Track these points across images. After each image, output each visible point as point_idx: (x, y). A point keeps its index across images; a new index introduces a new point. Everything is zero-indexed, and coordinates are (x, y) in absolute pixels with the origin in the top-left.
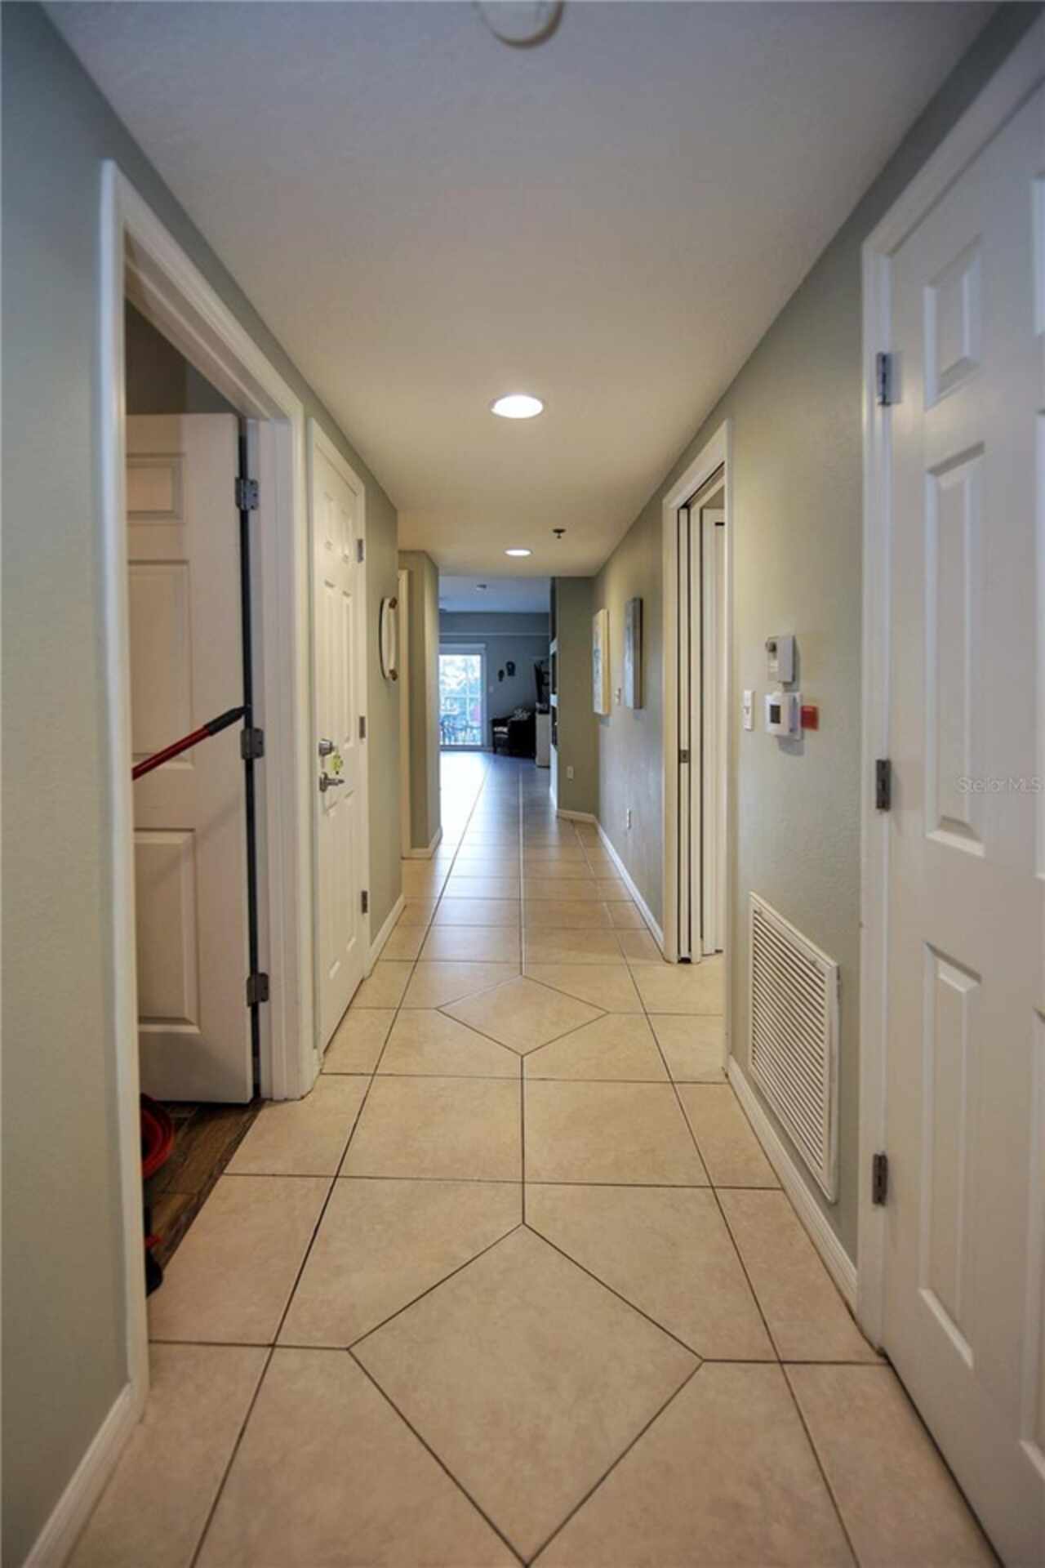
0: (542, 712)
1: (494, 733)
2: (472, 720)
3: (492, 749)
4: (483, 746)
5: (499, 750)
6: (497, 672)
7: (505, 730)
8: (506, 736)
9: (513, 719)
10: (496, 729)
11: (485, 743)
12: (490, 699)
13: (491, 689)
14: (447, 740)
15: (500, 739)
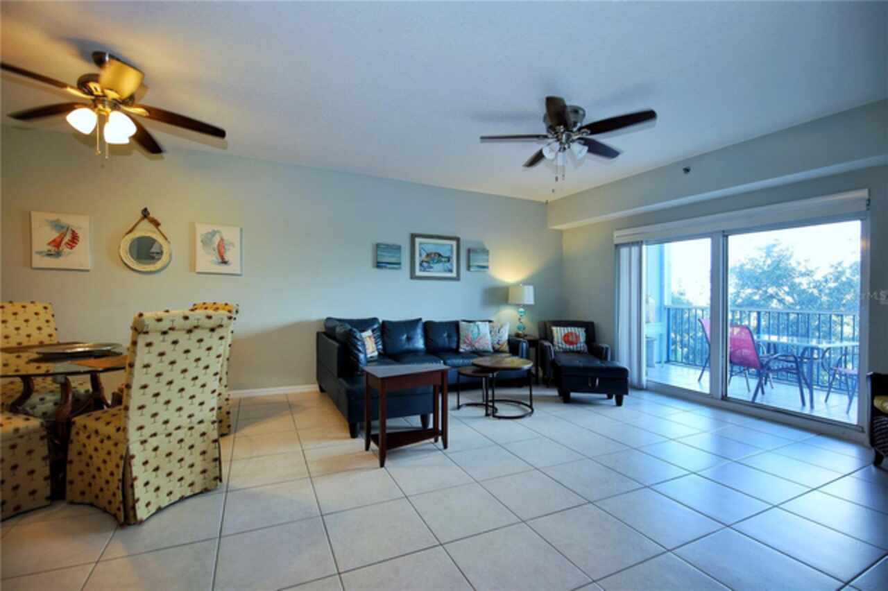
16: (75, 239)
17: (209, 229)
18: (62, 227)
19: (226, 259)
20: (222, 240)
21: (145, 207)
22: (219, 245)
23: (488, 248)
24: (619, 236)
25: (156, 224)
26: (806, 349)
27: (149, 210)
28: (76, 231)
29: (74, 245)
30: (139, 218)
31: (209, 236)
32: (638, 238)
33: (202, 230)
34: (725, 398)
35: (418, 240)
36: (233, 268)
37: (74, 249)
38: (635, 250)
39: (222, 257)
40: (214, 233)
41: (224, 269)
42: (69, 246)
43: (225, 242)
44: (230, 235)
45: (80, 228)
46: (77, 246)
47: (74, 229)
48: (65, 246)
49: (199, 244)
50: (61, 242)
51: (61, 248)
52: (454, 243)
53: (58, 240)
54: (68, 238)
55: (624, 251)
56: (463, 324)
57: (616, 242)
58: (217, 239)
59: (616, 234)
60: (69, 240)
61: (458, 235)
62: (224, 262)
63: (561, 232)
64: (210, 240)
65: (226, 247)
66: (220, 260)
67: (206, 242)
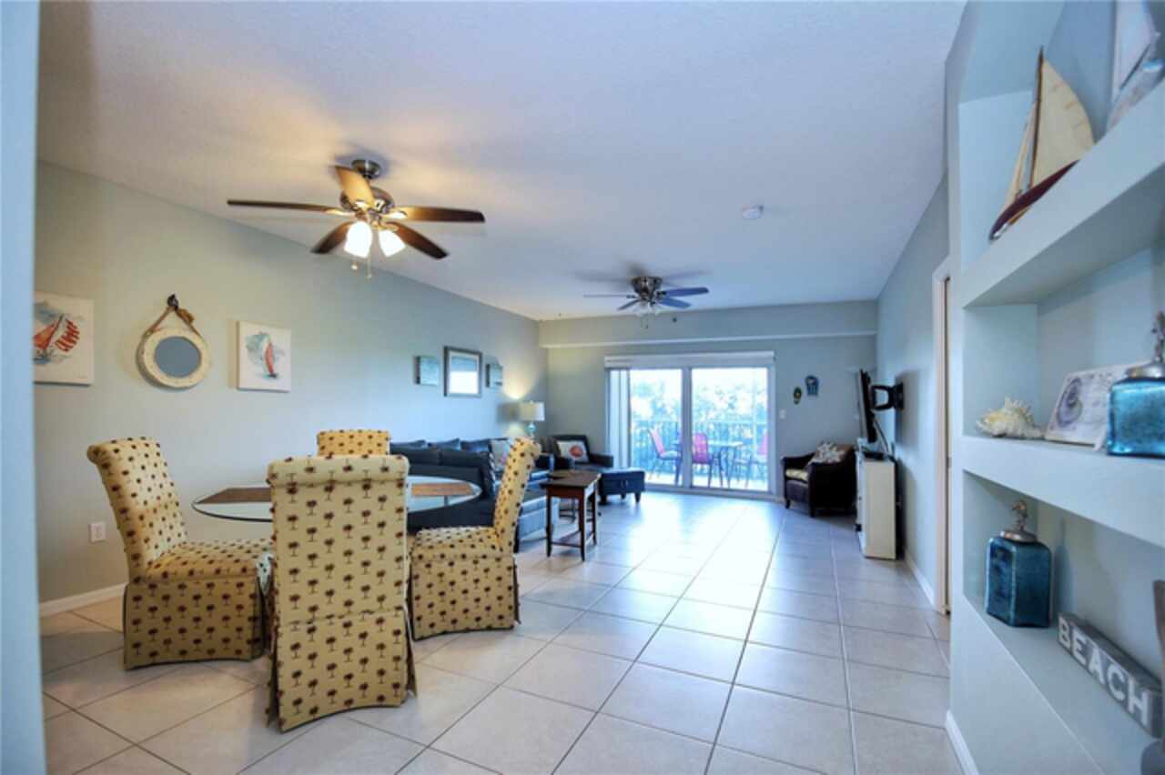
0: (870, 455)
1: (787, 479)
2: (759, 453)
3: (782, 499)
4: (770, 493)
5: (793, 503)
6: (792, 390)
7: (804, 475)
8: (806, 486)
9: (814, 460)
10: (789, 473)
11: (774, 490)
12: (780, 428)
13: (783, 414)
14: (725, 480)
15: (794, 487)
16: (72, 335)
17: (256, 330)
18: (52, 316)
19: (275, 371)
20: (270, 345)
21: (172, 293)
22: (267, 352)
23: (501, 364)
24: (609, 361)
25: (188, 319)
26: (722, 448)
27: (178, 298)
28: (75, 324)
29: (71, 344)
30: (164, 309)
31: (256, 340)
32: (627, 364)
33: (248, 331)
34: (692, 487)
35: (452, 354)
36: (283, 382)
37: (71, 352)
38: (624, 373)
39: (271, 369)
40: (261, 336)
41: (272, 384)
42: (63, 347)
43: (274, 349)
44: (281, 339)
45: (80, 318)
46: (76, 347)
47: (71, 320)
48: (55, 346)
49: (244, 351)
50: (49, 339)
51: (48, 350)
52: (477, 358)
53: (45, 336)
54: (60, 333)
55: (614, 374)
56: (495, 443)
57: (608, 365)
58: (264, 345)
59: (607, 358)
60: (63, 337)
61: (481, 350)
62: (273, 375)
63: (547, 350)
64: (257, 346)
65: (276, 356)
66: (268, 373)
67: (252, 349)
